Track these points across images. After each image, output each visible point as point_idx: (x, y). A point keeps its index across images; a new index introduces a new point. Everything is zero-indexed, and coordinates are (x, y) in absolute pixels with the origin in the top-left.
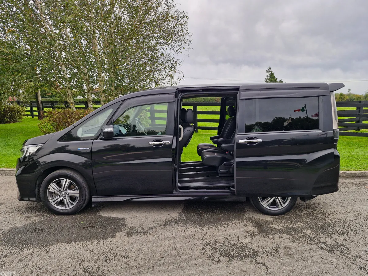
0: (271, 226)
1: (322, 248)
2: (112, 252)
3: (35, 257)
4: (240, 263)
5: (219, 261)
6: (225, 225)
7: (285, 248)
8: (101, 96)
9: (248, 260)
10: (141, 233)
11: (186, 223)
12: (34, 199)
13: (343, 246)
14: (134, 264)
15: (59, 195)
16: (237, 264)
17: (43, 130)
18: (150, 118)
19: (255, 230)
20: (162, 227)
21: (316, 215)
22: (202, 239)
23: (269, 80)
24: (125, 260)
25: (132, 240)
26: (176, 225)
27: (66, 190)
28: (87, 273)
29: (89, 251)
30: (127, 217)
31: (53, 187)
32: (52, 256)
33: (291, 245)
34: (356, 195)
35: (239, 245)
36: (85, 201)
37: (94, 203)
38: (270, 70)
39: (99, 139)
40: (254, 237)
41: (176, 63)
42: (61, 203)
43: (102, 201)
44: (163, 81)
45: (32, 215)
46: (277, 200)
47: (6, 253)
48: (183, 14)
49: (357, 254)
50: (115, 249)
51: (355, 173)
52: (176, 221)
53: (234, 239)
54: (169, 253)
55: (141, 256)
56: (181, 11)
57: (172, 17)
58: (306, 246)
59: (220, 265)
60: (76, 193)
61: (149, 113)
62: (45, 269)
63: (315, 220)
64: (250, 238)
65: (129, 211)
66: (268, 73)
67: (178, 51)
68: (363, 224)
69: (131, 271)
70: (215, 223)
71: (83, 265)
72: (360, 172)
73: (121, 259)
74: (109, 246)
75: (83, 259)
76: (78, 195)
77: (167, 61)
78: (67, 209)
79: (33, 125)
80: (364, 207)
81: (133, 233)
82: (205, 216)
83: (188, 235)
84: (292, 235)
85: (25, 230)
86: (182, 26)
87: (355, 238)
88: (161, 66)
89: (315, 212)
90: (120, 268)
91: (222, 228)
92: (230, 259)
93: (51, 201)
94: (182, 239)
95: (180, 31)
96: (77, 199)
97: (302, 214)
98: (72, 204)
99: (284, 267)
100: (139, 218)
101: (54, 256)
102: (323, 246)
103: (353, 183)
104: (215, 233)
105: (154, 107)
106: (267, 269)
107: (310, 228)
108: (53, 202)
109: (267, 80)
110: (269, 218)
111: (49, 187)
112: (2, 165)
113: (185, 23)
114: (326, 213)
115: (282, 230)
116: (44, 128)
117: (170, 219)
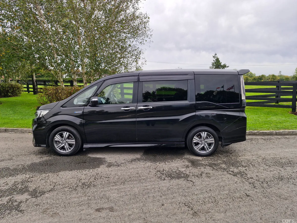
0: (200, 162)
1: (230, 174)
2: (98, 175)
3: (51, 177)
4: (177, 180)
5: (164, 180)
6: (170, 162)
7: (207, 174)
8: (84, 77)
9: (182, 179)
10: (116, 165)
11: (145, 160)
12: (45, 146)
13: (244, 173)
14: (113, 181)
15: (62, 143)
16: (175, 181)
17: (40, 102)
18: (120, 93)
19: (190, 164)
20: (130, 162)
21: (231, 157)
22: (155, 169)
23: (215, 63)
24: (107, 179)
25: (110, 169)
26: (139, 161)
27: (66, 139)
28: (84, 185)
29: (84, 175)
30: (106, 157)
31: (57, 138)
32: (61, 177)
33: (211, 172)
34: (262, 146)
35: (178, 172)
36: (79, 147)
37: (85, 148)
38: (216, 56)
39: (88, 106)
40: (188, 168)
41: (140, 52)
42: (63, 148)
43: (90, 147)
44: (130, 65)
45: (43, 156)
46: (205, 146)
47: (32, 176)
48: (146, 15)
49: (251, 177)
50: (100, 174)
51: (265, 132)
52: (138, 159)
53: (175, 169)
54: (134, 175)
55: (117, 177)
56: (144, 13)
57: (138, 17)
58: (220, 173)
59: (165, 181)
60: (73, 142)
61: (120, 90)
62: (58, 183)
63: (229, 159)
64: (186, 169)
65: (108, 154)
66: (215, 58)
67: (142, 43)
68: (260, 162)
69: (111, 184)
70: (164, 160)
71: (81, 182)
72: (269, 131)
73: (104, 178)
74: (96, 172)
75: (81, 178)
76: (74, 143)
77: (133, 50)
78: (67, 152)
79: (30, 98)
80: (265, 152)
81: (111, 166)
82: (158, 157)
83: (147, 166)
84: (212, 167)
85: (41, 164)
86: (145, 24)
87: (252, 169)
88: (129, 54)
89: (231, 155)
90: (104, 183)
91: (168, 163)
92: (171, 179)
93: (56, 147)
94: (142, 169)
95: (144, 28)
96: (73, 146)
97: (222, 156)
98: (70, 149)
99: (204, 183)
100: (115, 158)
101: (63, 177)
102: (231, 173)
103: (262, 139)
104: (163, 166)
105: (123, 85)
106: (193, 183)
107: (225, 163)
108: (58, 147)
109: (214, 63)
110: (200, 158)
111: (55, 137)
112: (15, 126)
113: (147, 22)
114: (238, 156)
115: (207, 164)
116: (41, 101)
117: (135, 158)
